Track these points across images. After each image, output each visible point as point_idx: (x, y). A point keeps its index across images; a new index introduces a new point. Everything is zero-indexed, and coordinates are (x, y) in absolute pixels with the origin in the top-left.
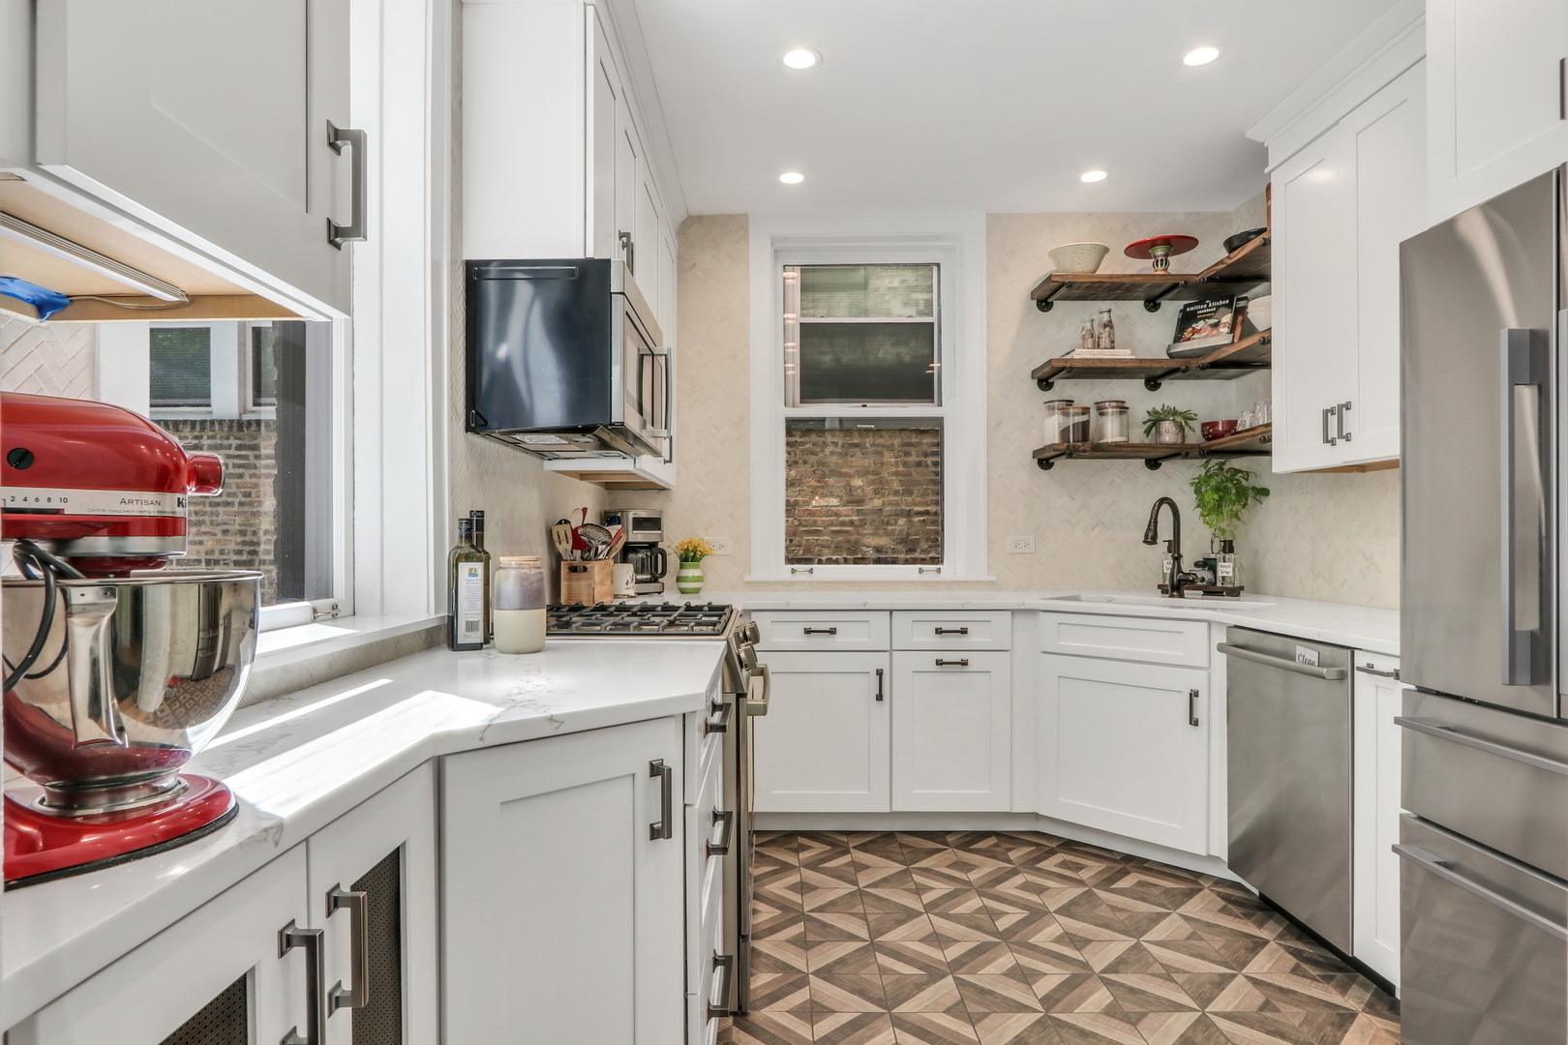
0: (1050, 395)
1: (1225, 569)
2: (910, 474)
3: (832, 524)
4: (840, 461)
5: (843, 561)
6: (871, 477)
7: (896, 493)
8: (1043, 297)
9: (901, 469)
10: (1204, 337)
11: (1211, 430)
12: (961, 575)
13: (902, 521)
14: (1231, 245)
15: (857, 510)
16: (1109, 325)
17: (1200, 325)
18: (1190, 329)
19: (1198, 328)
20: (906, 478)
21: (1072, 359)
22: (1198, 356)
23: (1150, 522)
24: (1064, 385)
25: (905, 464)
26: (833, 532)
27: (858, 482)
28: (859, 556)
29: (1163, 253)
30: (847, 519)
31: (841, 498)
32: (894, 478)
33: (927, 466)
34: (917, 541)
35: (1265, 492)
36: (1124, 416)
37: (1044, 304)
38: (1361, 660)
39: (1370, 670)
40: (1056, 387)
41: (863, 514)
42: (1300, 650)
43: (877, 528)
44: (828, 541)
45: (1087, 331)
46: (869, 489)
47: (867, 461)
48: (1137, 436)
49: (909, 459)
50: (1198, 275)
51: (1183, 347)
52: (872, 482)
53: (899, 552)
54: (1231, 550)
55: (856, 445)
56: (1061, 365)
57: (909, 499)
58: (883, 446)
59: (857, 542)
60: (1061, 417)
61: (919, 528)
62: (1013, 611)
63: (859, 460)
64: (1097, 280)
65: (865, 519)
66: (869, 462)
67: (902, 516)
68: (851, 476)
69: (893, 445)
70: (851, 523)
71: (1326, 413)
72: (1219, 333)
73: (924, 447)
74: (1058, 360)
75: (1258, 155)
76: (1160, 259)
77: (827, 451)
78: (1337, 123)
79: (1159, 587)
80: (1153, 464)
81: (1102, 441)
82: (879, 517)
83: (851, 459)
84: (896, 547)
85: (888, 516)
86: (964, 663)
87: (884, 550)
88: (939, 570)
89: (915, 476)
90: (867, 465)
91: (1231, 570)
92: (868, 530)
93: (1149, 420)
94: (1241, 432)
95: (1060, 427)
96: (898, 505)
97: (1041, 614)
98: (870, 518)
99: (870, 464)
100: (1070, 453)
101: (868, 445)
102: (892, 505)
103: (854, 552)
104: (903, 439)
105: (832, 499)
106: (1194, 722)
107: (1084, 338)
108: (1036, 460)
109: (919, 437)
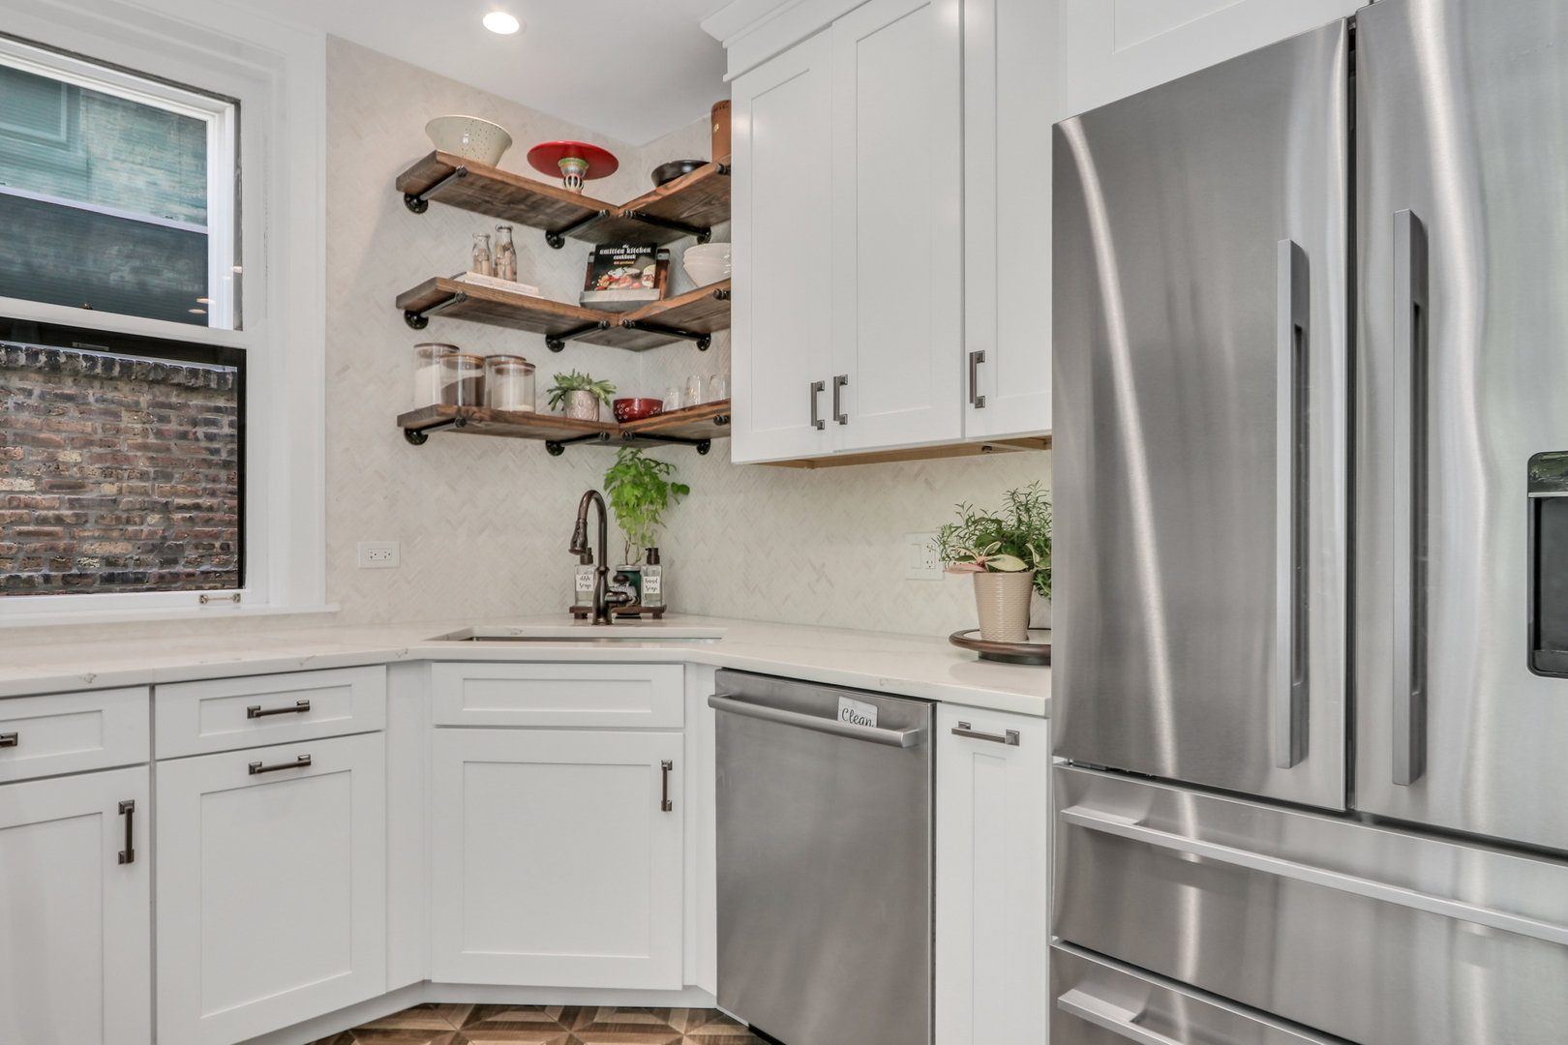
0: (421, 336)
1: (651, 585)
2: (168, 449)
3: (20, 521)
4: (37, 421)
5: (41, 580)
6: (96, 450)
7: (143, 476)
8: (414, 190)
9: (152, 440)
10: (624, 288)
11: (627, 409)
12: (277, 604)
13: (153, 519)
14: (661, 176)
15: (70, 501)
16: (509, 247)
17: (618, 273)
18: (606, 277)
19: (616, 277)
20: (162, 455)
21: (463, 284)
22: (619, 312)
23: (578, 523)
24: (443, 325)
25: (159, 434)
26: (20, 533)
27: (71, 456)
28: (75, 571)
29: (577, 169)
30: (51, 513)
31: (38, 479)
32: (139, 454)
33: (197, 439)
34: (181, 548)
35: (684, 489)
36: (530, 377)
37: (416, 201)
38: (947, 720)
39: (963, 731)
40: (431, 326)
41: (82, 507)
42: (845, 703)
43: (108, 529)
44: (10, 548)
45: (481, 250)
46: (94, 469)
47: (89, 423)
48: (543, 408)
49: (165, 427)
50: (619, 208)
51: (597, 297)
52: (100, 458)
53: (152, 565)
54: (657, 562)
55: (69, 398)
56: (449, 288)
57: (167, 487)
58: (120, 403)
59: (69, 550)
60: (444, 368)
61: (183, 529)
62: (389, 665)
63: (72, 421)
64: (499, 178)
65: (86, 515)
66: (93, 426)
67: (153, 510)
68: (59, 446)
69: (137, 403)
70: (59, 520)
71: (818, 387)
72: (642, 287)
73: (193, 412)
74: (444, 280)
75: (716, 56)
76: (573, 176)
77: (10, 404)
78: (829, 25)
79: (572, 610)
80: (555, 447)
81: (500, 409)
82: (112, 512)
83: (60, 419)
84: (143, 557)
85: (128, 510)
86: (303, 763)
87: (121, 562)
88: (237, 598)
89: (176, 453)
90: (89, 430)
91: (657, 585)
92: (90, 530)
93: (557, 389)
94: (666, 413)
95: (442, 383)
96: (146, 493)
97: (435, 666)
98: (92, 514)
99: (95, 431)
100: (458, 422)
101: (91, 399)
102: (137, 493)
103: (65, 566)
104: (155, 396)
105: (20, 480)
106: (666, 806)
107: (476, 260)
108: (402, 430)
109: (183, 395)
